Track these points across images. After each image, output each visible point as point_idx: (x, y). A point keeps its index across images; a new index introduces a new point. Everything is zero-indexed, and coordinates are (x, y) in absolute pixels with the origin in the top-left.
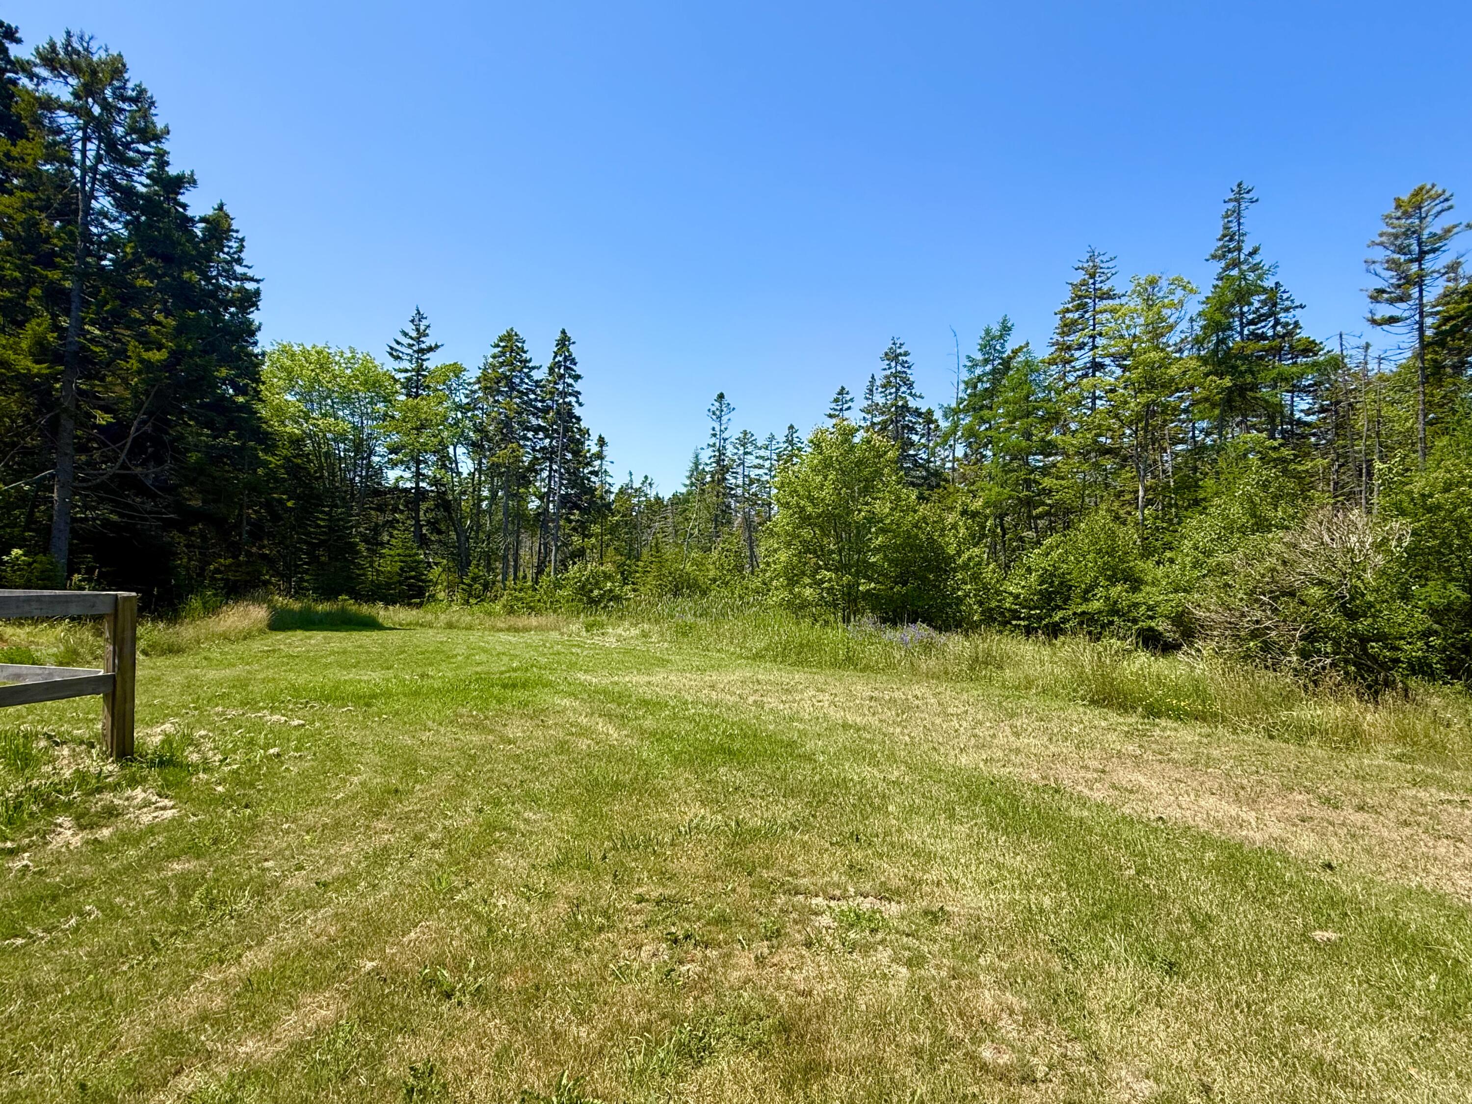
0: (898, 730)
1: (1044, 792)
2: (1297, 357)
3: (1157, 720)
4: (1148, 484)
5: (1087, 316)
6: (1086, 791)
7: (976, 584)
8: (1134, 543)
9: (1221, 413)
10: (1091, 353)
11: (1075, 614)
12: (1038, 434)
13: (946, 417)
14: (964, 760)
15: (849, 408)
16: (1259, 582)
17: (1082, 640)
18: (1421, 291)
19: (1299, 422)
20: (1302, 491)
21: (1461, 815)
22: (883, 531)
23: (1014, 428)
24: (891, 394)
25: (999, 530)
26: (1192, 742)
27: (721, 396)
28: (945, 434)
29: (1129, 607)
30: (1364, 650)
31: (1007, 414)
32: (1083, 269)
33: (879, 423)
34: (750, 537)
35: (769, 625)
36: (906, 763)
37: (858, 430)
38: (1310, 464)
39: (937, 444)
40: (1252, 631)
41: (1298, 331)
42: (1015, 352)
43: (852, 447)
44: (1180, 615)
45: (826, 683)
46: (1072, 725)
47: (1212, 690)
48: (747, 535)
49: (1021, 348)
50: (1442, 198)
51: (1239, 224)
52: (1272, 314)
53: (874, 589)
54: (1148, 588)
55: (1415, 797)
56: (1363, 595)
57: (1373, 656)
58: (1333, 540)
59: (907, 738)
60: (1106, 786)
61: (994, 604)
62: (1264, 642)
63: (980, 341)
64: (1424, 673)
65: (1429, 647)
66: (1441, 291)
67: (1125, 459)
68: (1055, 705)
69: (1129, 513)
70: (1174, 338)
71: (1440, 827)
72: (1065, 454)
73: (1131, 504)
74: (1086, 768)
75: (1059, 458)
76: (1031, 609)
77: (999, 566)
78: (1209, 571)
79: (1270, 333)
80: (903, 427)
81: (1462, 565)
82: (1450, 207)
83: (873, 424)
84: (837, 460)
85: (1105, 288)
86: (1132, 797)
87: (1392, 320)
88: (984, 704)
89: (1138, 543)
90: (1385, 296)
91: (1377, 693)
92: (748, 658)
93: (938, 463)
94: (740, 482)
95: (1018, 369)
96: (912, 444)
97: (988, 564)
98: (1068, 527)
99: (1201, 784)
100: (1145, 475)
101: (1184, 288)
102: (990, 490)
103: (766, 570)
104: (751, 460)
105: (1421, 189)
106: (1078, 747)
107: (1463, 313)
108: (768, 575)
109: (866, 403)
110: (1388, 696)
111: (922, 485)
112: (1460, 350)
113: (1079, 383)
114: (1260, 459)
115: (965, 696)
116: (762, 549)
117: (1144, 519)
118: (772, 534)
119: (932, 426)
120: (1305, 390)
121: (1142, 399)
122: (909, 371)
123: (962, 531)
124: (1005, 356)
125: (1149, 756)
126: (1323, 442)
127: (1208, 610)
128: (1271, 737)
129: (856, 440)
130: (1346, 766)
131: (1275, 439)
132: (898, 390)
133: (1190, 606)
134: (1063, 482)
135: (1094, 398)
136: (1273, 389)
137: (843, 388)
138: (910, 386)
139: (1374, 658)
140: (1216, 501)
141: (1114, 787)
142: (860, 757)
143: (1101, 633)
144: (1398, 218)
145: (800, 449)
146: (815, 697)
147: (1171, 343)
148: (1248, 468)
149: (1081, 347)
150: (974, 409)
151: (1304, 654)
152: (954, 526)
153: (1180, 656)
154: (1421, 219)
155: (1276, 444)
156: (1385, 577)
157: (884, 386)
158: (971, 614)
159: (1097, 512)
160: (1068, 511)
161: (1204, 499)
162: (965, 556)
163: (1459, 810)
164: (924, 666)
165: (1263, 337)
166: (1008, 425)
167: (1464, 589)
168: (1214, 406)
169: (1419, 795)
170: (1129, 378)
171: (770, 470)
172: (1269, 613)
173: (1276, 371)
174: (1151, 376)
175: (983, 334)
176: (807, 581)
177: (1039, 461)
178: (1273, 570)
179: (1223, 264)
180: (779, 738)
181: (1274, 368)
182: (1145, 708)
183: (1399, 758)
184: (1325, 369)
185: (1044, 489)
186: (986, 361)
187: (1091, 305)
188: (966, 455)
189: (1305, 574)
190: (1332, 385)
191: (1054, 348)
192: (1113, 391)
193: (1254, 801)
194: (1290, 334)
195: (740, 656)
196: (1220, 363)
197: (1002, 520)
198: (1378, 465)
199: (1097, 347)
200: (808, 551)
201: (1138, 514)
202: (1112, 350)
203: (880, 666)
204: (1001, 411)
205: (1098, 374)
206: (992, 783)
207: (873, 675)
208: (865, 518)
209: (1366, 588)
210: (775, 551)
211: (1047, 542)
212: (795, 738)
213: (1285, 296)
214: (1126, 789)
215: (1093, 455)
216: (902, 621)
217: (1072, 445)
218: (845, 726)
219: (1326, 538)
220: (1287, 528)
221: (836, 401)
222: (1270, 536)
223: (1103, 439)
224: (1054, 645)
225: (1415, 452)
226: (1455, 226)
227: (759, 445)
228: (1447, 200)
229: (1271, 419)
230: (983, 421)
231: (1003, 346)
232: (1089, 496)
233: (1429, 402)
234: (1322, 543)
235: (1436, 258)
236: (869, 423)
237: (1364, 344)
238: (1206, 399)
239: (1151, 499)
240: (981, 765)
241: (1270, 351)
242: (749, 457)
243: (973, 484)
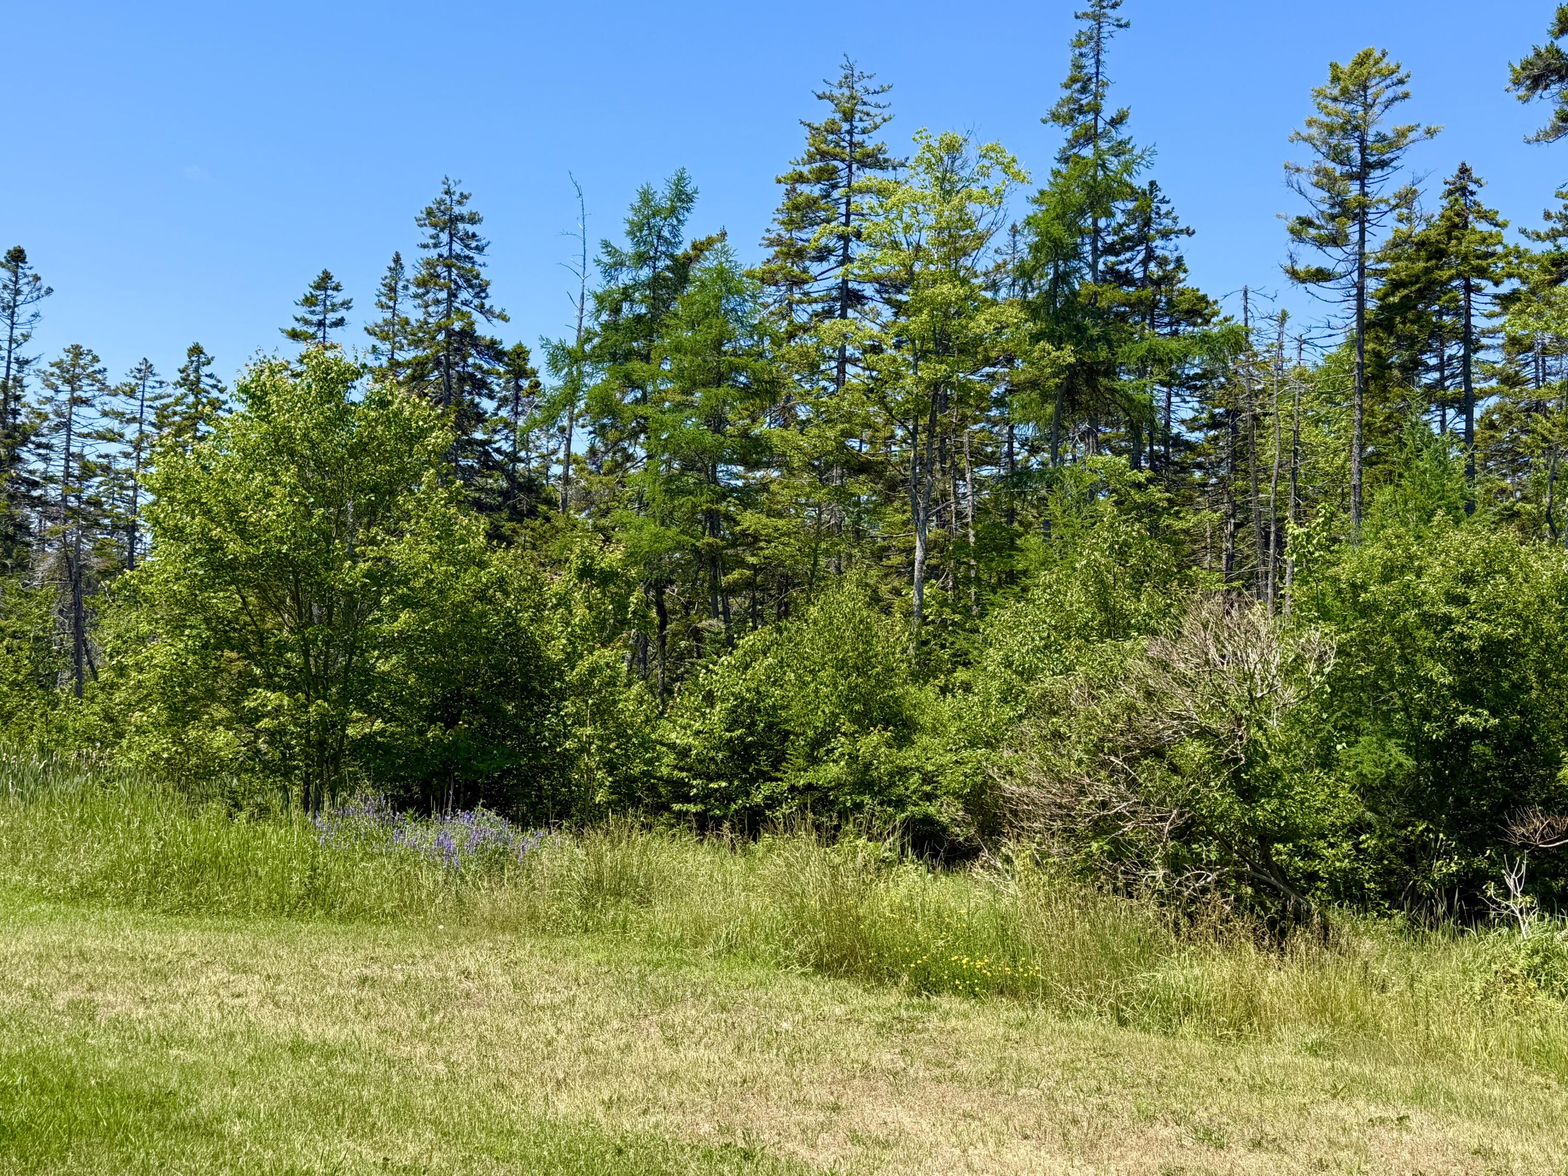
0: (422, 1050)
1: (722, 1159)
2: (1178, 323)
3: (934, 999)
4: (931, 536)
5: (836, 194)
6: (804, 1152)
7: (604, 723)
8: (904, 651)
9: (1057, 413)
10: (840, 271)
11: (792, 788)
12: (736, 421)
13: (554, 364)
14: (563, 1104)
15: (340, 322)
16: (1108, 729)
17: (805, 840)
18: (1362, 231)
19: (1178, 442)
20: (1180, 567)
21: (1398, 1143)
22: (406, 602)
23: (691, 405)
24: (437, 302)
25: (653, 613)
26: (993, 1039)
27: (18, 256)
28: (552, 403)
29: (891, 775)
30: (1266, 856)
31: (679, 375)
32: (831, 98)
33: (408, 364)
34: (77, 604)
35: (118, 817)
36: (436, 1123)
37: (359, 375)
38: (1194, 520)
39: (535, 423)
40: (1096, 823)
41: (1182, 276)
42: (700, 248)
43: (343, 414)
44: (979, 790)
45: (255, 951)
46: (779, 1016)
47: (1027, 936)
48: (69, 598)
49: (710, 242)
50: (1395, 77)
51: (1098, 62)
52: (1143, 239)
53: (382, 733)
54: (925, 740)
55: (1335, 1118)
56: (1266, 757)
57: (1280, 869)
58: (1223, 657)
59: (440, 1067)
60: (841, 1136)
61: (637, 768)
62: (1114, 842)
63: (630, 215)
64: (1352, 898)
65: (1359, 851)
66: (1390, 236)
67: (892, 486)
68: (749, 977)
69: (897, 592)
70: (985, 261)
71: (1369, 1166)
72: (784, 464)
73: (899, 574)
74: (804, 1103)
75: (776, 474)
76: (711, 780)
77: (651, 689)
78: (1029, 708)
79: (1138, 274)
80: (462, 379)
81: (1405, 709)
82: (1406, 96)
83: (395, 365)
84: (305, 436)
85: (870, 145)
86: (887, 1156)
87: (1321, 276)
88: (610, 980)
89: (911, 652)
90: (1313, 232)
91: (1283, 933)
92: (57, 898)
93: (534, 464)
94: (57, 468)
95: (703, 285)
96: (480, 418)
97: (629, 685)
98: (787, 614)
99: (1007, 1120)
100: (927, 519)
101: (1006, 168)
102: (640, 528)
103: (113, 686)
104: (85, 417)
105: (1368, 55)
106: (790, 1062)
107: (1417, 279)
108: (119, 696)
109: (380, 316)
110: (1300, 940)
111: (499, 508)
112: (1412, 340)
113: (816, 328)
114: (1117, 503)
115: (571, 966)
116: (108, 635)
117: (923, 605)
118: (134, 599)
119: (525, 383)
120: (1189, 384)
121: (927, 371)
122: (478, 258)
123: (580, 611)
124: (679, 252)
125: (919, 1071)
126: (1214, 480)
127: (1025, 781)
128: (1123, 1022)
129: (356, 396)
130: (1237, 1069)
131: (1141, 469)
132: (452, 295)
133: (994, 772)
134: (780, 523)
135: (843, 361)
136: (1141, 376)
137: (327, 276)
138: (481, 290)
139: (1281, 872)
140: (1044, 577)
141: (855, 1138)
142: (331, 1117)
143: (837, 828)
144: (1335, 100)
145: (216, 405)
146: (226, 985)
147: (980, 268)
148: (1096, 518)
149: (822, 255)
150: (614, 357)
151: (1175, 865)
152: (563, 601)
153: (978, 871)
154: (1367, 107)
155: (1141, 477)
156: (1298, 728)
157: (422, 283)
158: (590, 786)
159: (840, 586)
160: (787, 582)
161: (1025, 572)
162: (583, 666)
163: (1395, 1135)
164: (485, 905)
165: (1125, 279)
166: (678, 398)
167: (1408, 751)
168: (1045, 397)
169: (1341, 1113)
170: (905, 329)
171: (138, 447)
172: (1123, 788)
173: (1145, 344)
174: (942, 331)
175: (636, 200)
176: (221, 713)
177: (737, 477)
178: (1131, 708)
179: (1069, 132)
180: (130, 1088)
181: (1142, 338)
182: (914, 975)
183: (1314, 1050)
184: (1221, 350)
185: (744, 534)
186: (642, 259)
187: (844, 174)
188: (593, 451)
189: (1180, 717)
190: (1228, 380)
191: (772, 251)
192: (876, 349)
193: (1093, 1146)
194: (1167, 279)
195: (38, 894)
196: (1058, 317)
197: (660, 592)
198: (1292, 529)
199: (851, 260)
200: (225, 642)
201: (913, 593)
202: (879, 270)
203: (388, 907)
204: (667, 367)
205: (850, 313)
206: (620, 1152)
207: (370, 930)
208: (369, 574)
209: (1270, 745)
210: (142, 640)
211: (748, 641)
212: (174, 1084)
213: (1164, 208)
214: (877, 1142)
215: (836, 472)
216: (441, 806)
217: (799, 449)
218: (298, 1049)
219: (1213, 654)
220: (1154, 633)
221: (309, 301)
222: (1128, 645)
223: (854, 443)
224: (752, 853)
225: (1346, 510)
226: (1411, 129)
227: (112, 383)
228: (1401, 82)
229: (1135, 431)
230: (630, 383)
231: (675, 232)
232: (827, 553)
233: (1368, 425)
234: (1207, 662)
235: (1384, 179)
236: (384, 361)
237: (1278, 312)
238: (1033, 384)
239: (936, 567)
240: (599, 1113)
241: (1135, 305)
242: (84, 410)
243: (605, 513)
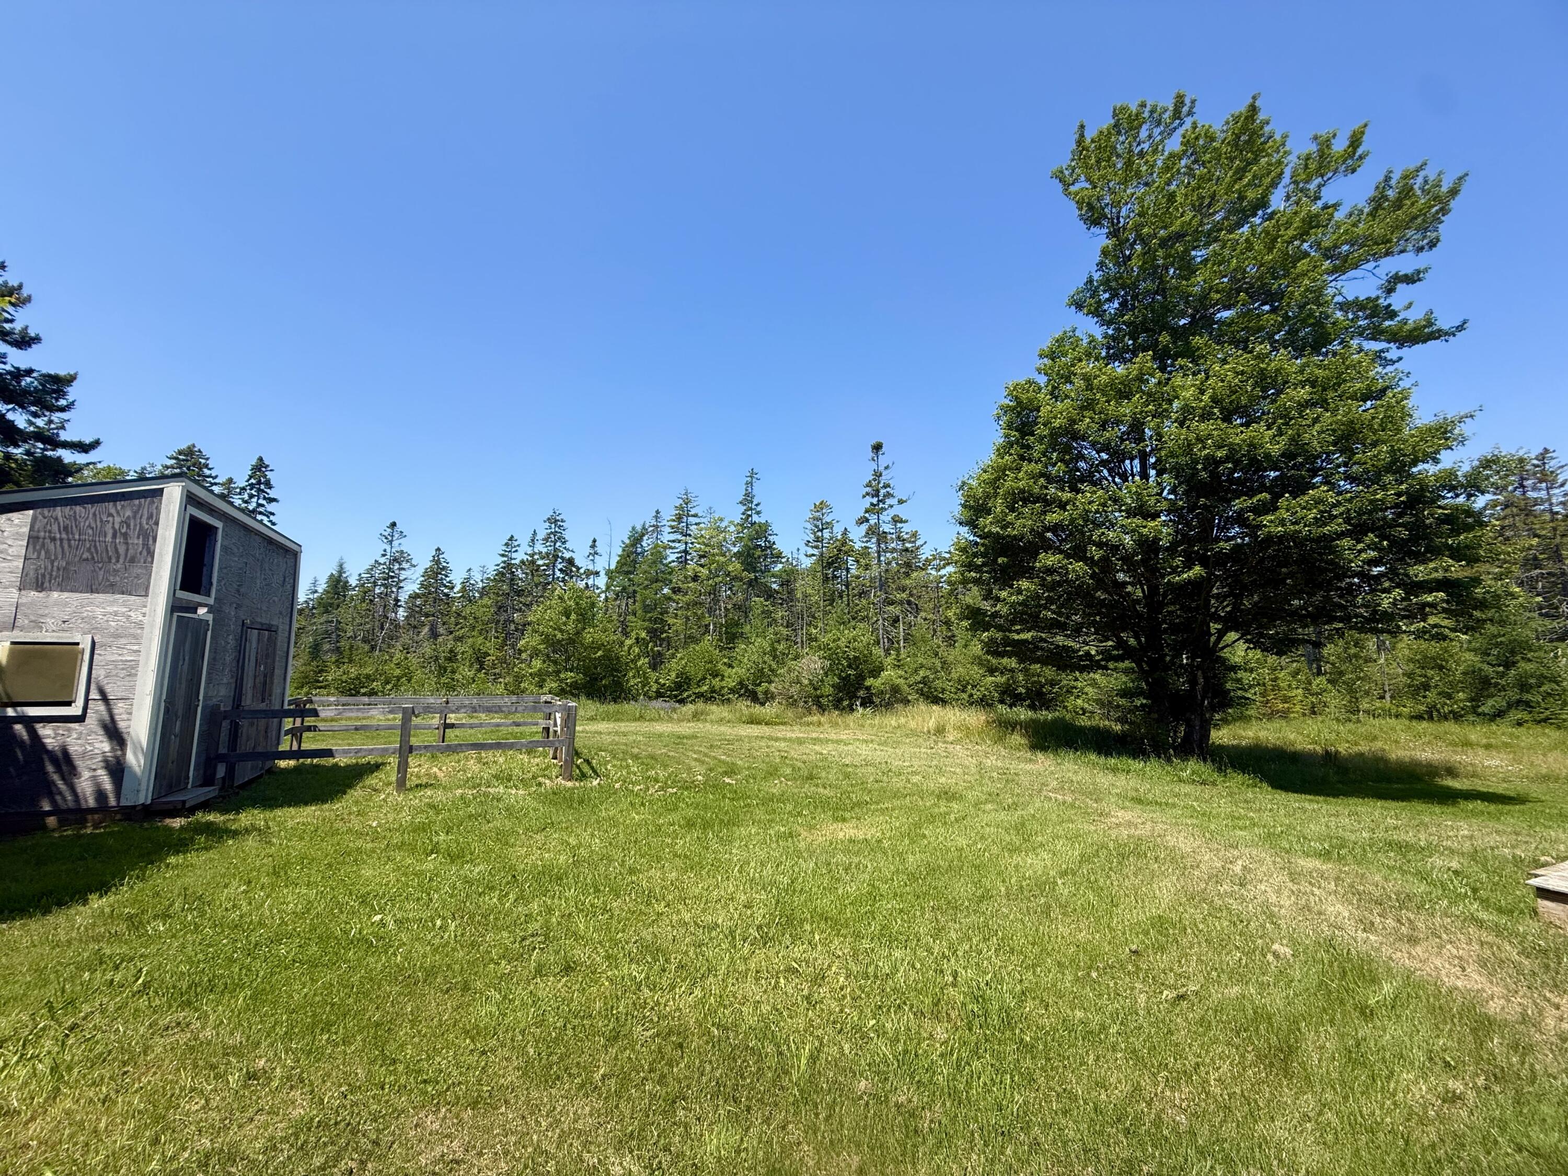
11: (694, 692)
17: (699, 706)
27: (393, 525)
32: (681, 498)
41: (774, 545)
51: (751, 488)
52: (765, 536)
79: (764, 545)
81: (838, 670)
82: (832, 511)
90: (810, 544)
105: (823, 502)
132: (555, 544)
137: (511, 538)
144: (814, 511)
150: (624, 573)
157: (544, 540)
165: (761, 547)
167: (839, 679)
175: (629, 529)
179: (744, 508)
187: (685, 519)
194: (771, 546)
213: (769, 528)
235: (827, 532)
241: (763, 554)
